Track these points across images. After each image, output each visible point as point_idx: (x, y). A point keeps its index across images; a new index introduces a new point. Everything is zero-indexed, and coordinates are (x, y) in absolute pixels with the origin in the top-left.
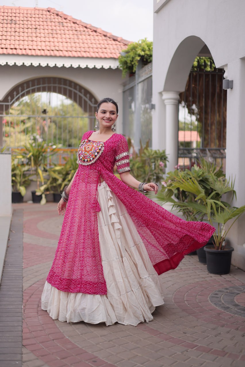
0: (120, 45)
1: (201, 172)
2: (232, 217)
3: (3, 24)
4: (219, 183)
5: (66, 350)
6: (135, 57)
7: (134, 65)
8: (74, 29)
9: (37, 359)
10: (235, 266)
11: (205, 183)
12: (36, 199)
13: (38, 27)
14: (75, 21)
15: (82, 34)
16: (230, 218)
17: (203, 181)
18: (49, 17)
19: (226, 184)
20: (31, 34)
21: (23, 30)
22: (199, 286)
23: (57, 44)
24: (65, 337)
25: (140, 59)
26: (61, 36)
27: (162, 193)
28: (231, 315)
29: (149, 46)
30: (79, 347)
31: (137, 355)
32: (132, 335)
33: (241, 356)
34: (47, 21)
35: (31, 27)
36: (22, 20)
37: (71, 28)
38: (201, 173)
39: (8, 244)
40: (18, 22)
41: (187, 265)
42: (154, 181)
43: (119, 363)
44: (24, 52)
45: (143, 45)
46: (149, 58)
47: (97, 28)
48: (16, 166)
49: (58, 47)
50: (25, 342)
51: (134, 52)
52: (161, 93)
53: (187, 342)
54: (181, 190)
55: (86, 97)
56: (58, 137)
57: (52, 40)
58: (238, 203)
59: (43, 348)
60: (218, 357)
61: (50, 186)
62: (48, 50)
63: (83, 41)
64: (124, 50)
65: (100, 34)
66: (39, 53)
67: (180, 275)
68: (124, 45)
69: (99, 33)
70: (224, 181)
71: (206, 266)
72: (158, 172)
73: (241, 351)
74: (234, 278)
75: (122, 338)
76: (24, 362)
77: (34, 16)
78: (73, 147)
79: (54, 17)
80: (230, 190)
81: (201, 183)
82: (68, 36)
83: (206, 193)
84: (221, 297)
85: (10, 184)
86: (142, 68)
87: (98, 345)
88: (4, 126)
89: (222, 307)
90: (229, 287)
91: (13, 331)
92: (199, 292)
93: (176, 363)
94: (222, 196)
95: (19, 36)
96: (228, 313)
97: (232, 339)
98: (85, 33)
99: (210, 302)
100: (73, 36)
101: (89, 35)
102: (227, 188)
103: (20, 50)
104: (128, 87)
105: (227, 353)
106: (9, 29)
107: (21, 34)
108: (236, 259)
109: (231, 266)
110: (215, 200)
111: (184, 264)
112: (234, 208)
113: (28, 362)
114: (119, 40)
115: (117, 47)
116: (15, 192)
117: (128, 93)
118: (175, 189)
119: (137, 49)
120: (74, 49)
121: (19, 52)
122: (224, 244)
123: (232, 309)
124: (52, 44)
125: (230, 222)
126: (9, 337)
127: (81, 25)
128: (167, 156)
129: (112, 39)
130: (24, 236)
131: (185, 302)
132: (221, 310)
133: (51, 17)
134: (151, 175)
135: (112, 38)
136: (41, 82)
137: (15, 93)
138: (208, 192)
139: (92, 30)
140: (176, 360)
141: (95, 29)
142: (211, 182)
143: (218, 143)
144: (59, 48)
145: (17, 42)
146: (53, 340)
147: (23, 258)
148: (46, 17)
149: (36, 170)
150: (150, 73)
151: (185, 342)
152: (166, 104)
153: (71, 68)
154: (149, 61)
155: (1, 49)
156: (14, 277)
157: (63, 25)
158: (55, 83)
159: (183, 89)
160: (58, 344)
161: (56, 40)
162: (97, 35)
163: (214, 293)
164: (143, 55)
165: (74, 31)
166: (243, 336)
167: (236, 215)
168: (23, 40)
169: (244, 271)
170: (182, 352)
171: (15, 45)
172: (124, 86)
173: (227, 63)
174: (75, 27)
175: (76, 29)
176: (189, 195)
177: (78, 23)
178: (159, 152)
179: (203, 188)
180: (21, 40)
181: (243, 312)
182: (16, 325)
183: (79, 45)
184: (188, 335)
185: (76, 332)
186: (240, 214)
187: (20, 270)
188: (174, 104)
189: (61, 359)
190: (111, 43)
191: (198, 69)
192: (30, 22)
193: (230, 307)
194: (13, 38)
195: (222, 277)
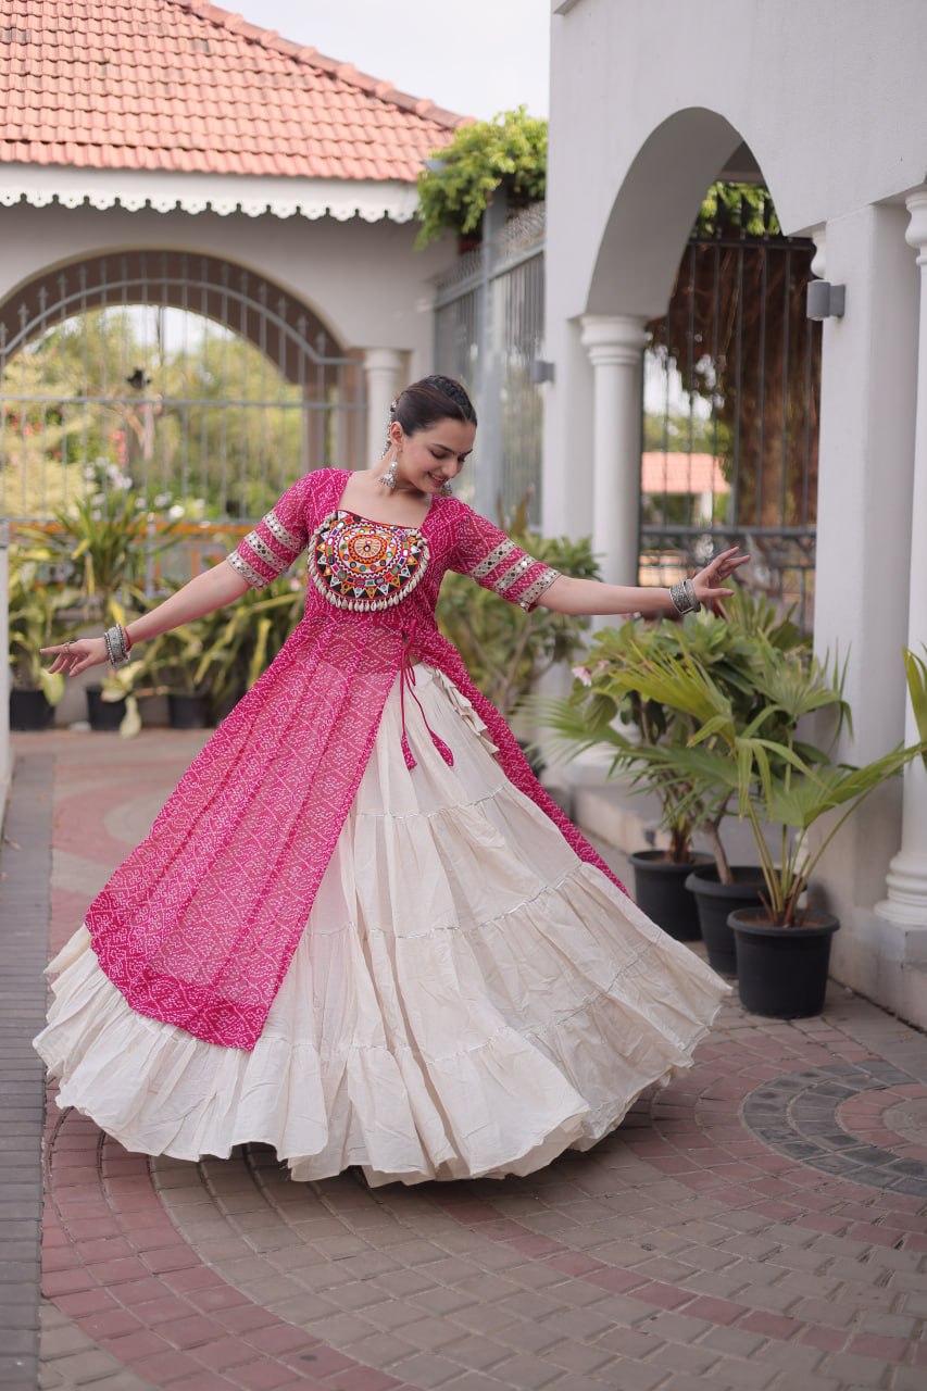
0: (424, 130)
1: (719, 630)
2: (833, 803)
4: (788, 674)
5: (202, 1312)
6: (480, 176)
8: (249, 64)
9: (95, 1349)
10: (843, 986)
11: (734, 675)
12: (104, 715)
13: (113, 57)
14: (253, 36)
15: (281, 85)
16: (825, 808)
17: (728, 668)
18: (154, 17)
19: (816, 675)
20: (85, 84)
21: (56, 70)
22: (706, 1063)
23: (183, 124)
24: (201, 1262)
25: (498, 188)
26: (200, 94)
27: (575, 708)
28: (820, 1178)
29: (534, 137)
30: (251, 1302)
31: (468, 1335)
32: (453, 1254)
33: (851, 1337)
34: (145, 34)
35: (84, 59)
36: (50, 28)
37: (238, 61)
38: (720, 636)
40: (36, 38)
42: (547, 654)
43: (401, 1363)
44: (57, 154)
45: (513, 134)
46: (535, 184)
47: (338, 63)
48: (26, 588)
49: (188, 134)
50: (51, 1283)
51: (476, 158)
52: (576, 322)
53: (656, 1284)
54: (645, 698)
55: (296, 329)
56: (187, 471)
57: (164, 107)
58: (858, 749)
59: (118, 1307)
60: (767, 1341)
61: (155, 666)
62: (150, 148)
63: (283, 114)
64: (438, 151)
65: (350, 85)
66: (113, 157)
68: (440, 131)
69: (343, 81)
70: (808, 659)
71: (736, 982)
72: (564, 621)
73: (853, 1319)
74: (840, 1031)
75: (412, 1265)
76: (42, 1361)
77: (96, 13)
78: (243, 520)
79: (174, 18)
80: (828, 701)
81: (721, 673)
82: (226, 94)
83: (735, 709)
84: (786, 1106)
86: (507, 222)
87: (322, 1295)
89: (789, 1147)
90: (819, 1068)
91: (6, 1240)
92: (706, 1088)
93: (611, 1365)
94: (798, 724)
95: (39, 89)
96: (812, 1168)
97: (820, 1272)
98: (293, 83)
99: (744, 1124)
100: (243, 91)
101: (307, 91)
102: (818, 691)
103: (42, 145)
104: (454, 292)
105: (803, 1325)
107: (49, 84)
108: (847, 959)
109: (829, 983)
110: (771, 740)
112: (841, 769)
113: (60, 1362)
114: (421, 109)
115: (415, 139)
116: (24, 687)
117: (452, 314)
118: (622, 697)
119: (488, 149)
120: (250, 145)
121: (40, 153)
122: (802, 901)
123: (826, 1152)
124: (165, 123)
125: (827, 821)
127: (275, 50)
128: (597, 560)
129: (393, 107)
130: (55, 864)
131: (653, 1124)
132: (785, 1156)
133: (160, 17)
134: (534, 633)
135: (395, 104)
136: (124, 272)
137: (23, 311)
138: (746, 709)
139: (319, 72)
140: (613, 1353)
141: (330, 68)
142: (757, 671)
144: (191, 141)
145: (31, 116)
146: (156, 1274)
147: (47, 951)
148: (145, 17)
149: (104, 605)
150: (537, 244)
151: (649, 1281)
152: (595, 362)
153: (238, 215)
154: (533, 192)
156: (14, 1025)
157: (208, 48)
158: (174, 273)
159: (660, 309)
160: (175, 1292)
161: (179, 107)
162: (336, 90)
163: (762, 1092)
164: (512, 170)
165: (249, 75)
166: (865, 1257)
167: (851, 797)
168: (55, 107)
169: (878, 1006)
170: (635, 1324)
171: (25, 127)
172: (441, 287)
173: (824, 219)
174: (253, 59)
175: (256, 64)
176: (673, 717)
177: (264, 43)
178: (568, 546)
179: (726, 695)
180: (47, 108)
181: (865, 1166)
182: (18, 1215)
183: (270, 128)
184: (660, 1255)
185: (243, 1241)
186: (868, 790)
187: (37, 1000)
188: (626, 365)
189: (183, 1350)
190: (390, 123)
191: (720, 229)
192: (82, 36)
193: (820, 1146)
194: (15, 98)
195: (793, 1027)
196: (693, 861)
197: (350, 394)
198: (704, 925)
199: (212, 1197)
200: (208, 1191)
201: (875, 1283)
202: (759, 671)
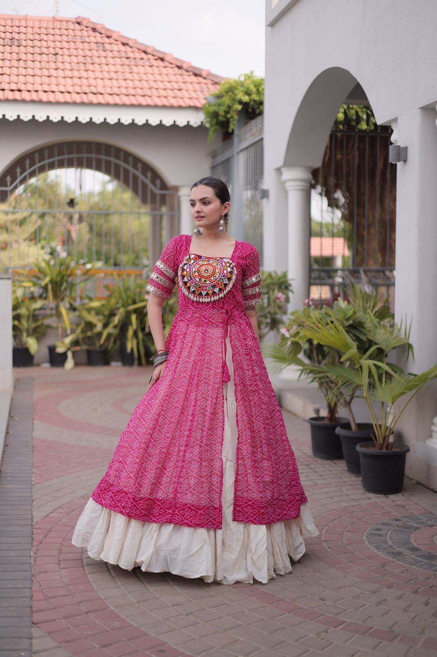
0: (205, 84)
1: (350, 310)
2: (406, 391)
4: (383, 331)
5: (109, 630)
6: (233, 104)
7: (231, 120)
8: (123, 54)
9: (59, 647)
10: (411, 479)
11: (358, 331)
12: (57, 359)
13: (60, 52)
14: (125, 41)
15: (139, 63)
16: (402, 394)
17: (354, 327)
18: (79, 33)
19: (396, 331)
20: (47, 64)
21: (33, 58)
22: (347, 515)
23: (93, 82)
24: (108, 607)
25: (242, 109)
26: (101, 68)
27: (282, 348)
28: (404, 567)
29: (257, 85)
30: (133, 626)
31: (238, 640)
32: (229, 603)
33: (422, 640)
34: (75, 41)
35: (46, 52)
36: (30, 39)
37: (118, 53)
38: (351, 313)
39: (5, 441)
40: (24, 43)
41: (326, 477)
42: (267, 326)
43: (205, 653)
44: (34, 96)
45: (248, 84)
46: (258, 108)
47: (165, 54)
48: (20, 300)
49: (95, 86)
50: (37, 617)
51: (230, 96)
52: (279, 170)
53: (327, 616)
54: (315, 342)
55: (146, 177)
56: (94, 249)
57: (84, 74)
58: (418, 365)
59: (70, 628)
60: (381, 642)
61: (81, 336)
62: (78, 93)
63: (140, 77)
64: (212, 93)
65: (171, 64)
66: (61, 97)
67: (315, 496)
68: (213, 84)
69: (168, 62)
70: (392, 326)
71: (361, 478)
72: (275, 310)
73: (423, 632)
74: (411, 500)
75: (210, 608)
76: (34, 653)
77: (52, 32)
78: (121, 269)
79: (88, 34)
80: (402, 343)
81: (351, 331)
82: (113, 68)
83: (358, 348)
84: (386, 535)
85: (10, 332)
86: (245, 125)
87: (166, 622)
89: (389, 553)
90: (401, 517)
91: (14, 597)
92: (348, 527)
93: (307, 654)
94: (388, 355)
95: (25, 67)
96: (400, 563)
97: (406, 610)
98: (144, 63)
99: (367, 543)
100: (121, 67)
101: (151, 66)
102: (398, 338)
103: (27, 92)
104: (220, 159)
105: (399, 635)
106: (7, 56)
107: (30, 64)
108: (413, 467)
109: (405, 478)
110: (377, 360)
111: (321, 475)
112: (409, 376)
113: (41, 653)
114: (204, 74)
115: (201, 88)
116: (19, 347)
117: (220, 169)
118: (305, 341)
119: (236, 92)
120: (124, 91)
121: (26, 96)
122: (391, 439)
123: (406, 555)
124: (84, 81)
125: (403, 400)
126: (8, 607)
127: (135, 47)
128: (290, 282)
129: (191, 73)
130: (35, 427)
131: (323, 543)
132: (387, 557)
133: (82, 33)
134: (261, 316)
135: (191, 71)
136: (66, 151)
137: (18, 170)
138: (364, 347)
139: (155, 58)
140: (308, 648)
141: (161, 56)
143: (380, 259)
144: (97, 90)
145: (22, 79)
146: (87, 613)
147: (32, 466)
148: (74, 33)
149: (57, 307)
150: (260, 135)
151: (324, 615)
152: (288, 189)
153: (119, 124)
154: (257, 111)
156: (17, 500)
157: (104, 47)
158: (89, 151)
159: (318, 163)
160: (96, 621)
161: (91, 74)
162: (164, 66)
163: (375, 528)
164: (248, 101)
165: (124, 59)
166: (428, 603)
167: (414, 388)
168: (33, 74)
169: (428, 488)
170: (318, 634)
171: (19, 84)
172: (214, 157)
173: (397, 116)
174: (125, 52)
175: (126, 54)
176: (329, 352)
177: (130, 44)
178: (277, 275)
179: (354, 340)
180: (29, 75)
181: (426, 561)
182: (20, 586)
183: (134, 84)
184: (329, 603)
185: (128, 598)
186: (422, 385)
187: (28, 488)
188: (302, 190)
189: (101, 648)
190: (190, 81)
191: (346, 127)
192: (45, 42)
193: (404, 552)
194: (14, 70)
195: (388, 498)
196: (339, 421)
197: (172, 208)
198: (344, 451)
199: (113, 577)
200: (111, 574)
201: (433, 615)
202: (369, 329)
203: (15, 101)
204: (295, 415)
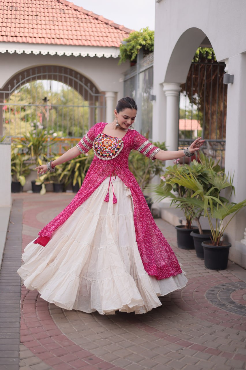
0: (121, 33)
2: (230, 213)
3: (3, 10)
4: (218, 178)
5: (62, 347)
6: (136, 45)
8: (75, 16)
9: (34, 356)
10: (232, 262)
11: (204, 179)
12: (36, 189)
13: (39, 14)
14: (76, 8)
15: (83, 21)
16: (228, 214)
17: (202, 177)
19: (225, 179)
20: (32, 21)
21: (24, 17)
22: (196, 282)
23: (57, 32)
24: (62, 334)
25: (141, 49)
26: (62, 24)
27: (161, 187)
28: (226, 313)
29: (150, 35)
30: (75, 344)
31: (133, 354)
32: (128, 332)
33: (234, 355)
34: (47, 8)
35: (31, 14)
36: (22, 6)
37: (72, 15)
38: (200, 168)
39: (7, 236)
40: (19, 9)
41: (185, 259)
42: (153, 173)
43: (115, 361)
44: (24, 40)
45: (145, 35)
46: (151, 48)
47: (99, 16)
48: (16, 155)
49: (59, 34)
50: (23, 339)
51: (135, 41)
52: (161, 85)
53: (183, 340)
54: (180, 185)
55: (87, 86)
56: (58, 124)
57: (53, 27)
58: (237, 198)
59: (40, 345)
60: (212, 356)
61: (50, 176)
62: (49, 38)
63: (84, 29)
64: (125, 39)
65: (102, 21)
66: (39, 41)
68: (125, 34)
69: (100, 20)
70: (224, 175)
71: (204, 261)
72: (158, 164)
73: (235, 350)
74: (231, 274)
75: (118, 335)
76: (20, 359)
77: (35, 2)
78: (73, 137)
79: (55, 4)
80: (229, 186)
81: (200, 178)
82: (69, 24)
83: (204, 188)
84: (217, 294)
85: (10, 173)
86: (143, 58)
87: (94, 343)
88: (4, 112)
89: (218, 304)
90: (226, 283)
91: (11, 327)
92: (196, 289)
93: (171, 362)
94: (221, 192)
95: (19, 23)
96: (224, 310)
97: (226, 338)
98: (87, 21)
99: (206, 298)
100: (73, 23)
101: (90, 23)
102: (226, 183)
103: (20, 37)
104: (129, 76)
105: (222, 352)
106: (9, 16)
107: (22, 21)
108: (233, 255)
109: (228, 261)
110: (213, 196)
111: (182, 259)
112: (232, 204)
113: (24, 359)
114: (120, 28)
115: (119, 36)
116: (15, 181)
117: (129, 82)
118: (174, 185)
119: (138, 39)
120: (75, 37)
121: (20, 40)
122: (221, 239)
123: (228, 306)
124: (53, 31)
125: (228, 218)
126: (6, 333)
127: (82, 12)
128: (167, 148)
129: (113, 27)
130: (23, 228)
131: (182, 298)
132: (217, 307)
133: (52, 3)
134: (150, 167)
136: (42, 71)
137: (15, 81)
138: (207, 187)
139: (93, 18)
140: (171, 359)
141: (96, 17)
142: (210, 178)
143: (219, 133)
144: (60, 36)
145: (17, 30)
146: (50, 337)
147: (21, 251)
148: (47, 3)
149: (36, 160)
150: (151, 64)
151: (181, 340)
152: (167, 95)
153: (72, 56)
154: (150, 50)
155: (1, 36)
156: (13, 271)
157: (64, 12)
158: (55, 71)
159: (184, 81)
160: (55, 341)
161: (56, 27)
162: (98, 23)
163: (211, 290)
164: (145, 44)
165: (75, 19)
166: (238, 334)
167: (235, 211)
168: (24, 27)
169: (241, 267)
170: (177, 351)
171: (16, 33)
172: (125, 75)
173: (228, 57)
174: (76, 14)
175: (77, 16)
176: (187, 190)
177: (79, 10)
178: (159, 144)
179: (201, 184)
180: (22, 27)
181: (238, 310)
182: (14, 321)
183: (81, 33)
184: (184, 333)
185: (73, 328)
186: (239, 210)
187: (19, 264)
188: (175, 96)
189: (57, 357)
190: (112, 32)
191: (200, 60)
192: (31, 8)
193: (226, 304)
194: (13, 25)
195: (219, 272)
196: (192, 228)
197: (101, 104)
198: (195, 245)
200: (64, 315)
201: (241, 341)
203: (14, 42)
204: (169, 223)
